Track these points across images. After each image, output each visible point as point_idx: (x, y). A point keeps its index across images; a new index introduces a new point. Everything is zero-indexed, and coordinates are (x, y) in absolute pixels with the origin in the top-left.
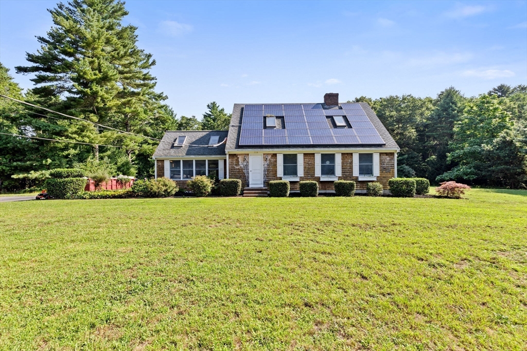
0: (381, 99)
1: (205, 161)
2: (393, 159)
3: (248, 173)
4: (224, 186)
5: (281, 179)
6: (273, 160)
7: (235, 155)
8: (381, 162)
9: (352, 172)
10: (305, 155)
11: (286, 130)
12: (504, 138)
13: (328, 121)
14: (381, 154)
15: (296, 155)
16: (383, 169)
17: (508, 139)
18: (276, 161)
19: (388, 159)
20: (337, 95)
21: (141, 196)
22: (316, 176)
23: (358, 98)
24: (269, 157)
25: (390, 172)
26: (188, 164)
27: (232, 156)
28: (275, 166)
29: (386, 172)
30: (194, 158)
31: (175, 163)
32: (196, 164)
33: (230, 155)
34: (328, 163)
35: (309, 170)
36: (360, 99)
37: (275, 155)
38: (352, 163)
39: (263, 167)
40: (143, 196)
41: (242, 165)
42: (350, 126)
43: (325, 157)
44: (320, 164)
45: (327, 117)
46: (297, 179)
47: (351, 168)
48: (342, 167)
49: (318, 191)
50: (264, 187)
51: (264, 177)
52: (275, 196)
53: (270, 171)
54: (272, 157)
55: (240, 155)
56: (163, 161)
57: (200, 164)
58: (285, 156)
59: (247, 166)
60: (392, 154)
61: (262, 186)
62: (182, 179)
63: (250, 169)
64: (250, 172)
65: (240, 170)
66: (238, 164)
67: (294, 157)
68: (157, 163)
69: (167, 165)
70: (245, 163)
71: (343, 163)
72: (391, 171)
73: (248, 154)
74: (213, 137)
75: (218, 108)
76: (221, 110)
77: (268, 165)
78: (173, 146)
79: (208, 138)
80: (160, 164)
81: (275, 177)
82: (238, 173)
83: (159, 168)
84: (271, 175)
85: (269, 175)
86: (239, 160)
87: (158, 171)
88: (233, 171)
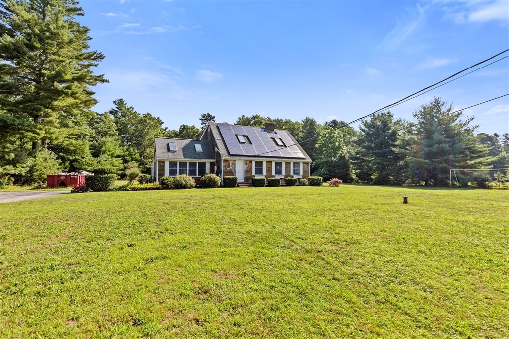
2: (308, 166)
3: (235, 172)
5: (254, 176)
7: (227, 160)
8: (304, 168)
9: (290, 173)
10: (267, 162)
11: (253, 145)
12: (341, 154)
13: (272, 141)
14: (303, 163)
16: (304, 171)
17: (343, 155)
18: (251, 165)
19: (306, 166)
24: (248, 163)
25: (307, 173)
26: (183, 164)
28: (251, 168)
29: (305, 173)
30: (188, 160)
32: (180, 165)
33: (224, 160)
34: (278, 167)
35: (269, 171)
37: (251, 162)
38: (290, 167)
39: (244, 169)
41: (232, 167)
43: (277, 163)
44: (275, 168)
45: (272, 139)
47: (290, 171)
48: (285, 170)
50: (245, 181)
51: (245, 175)
53: (248, 171)
55: (230, 160)
56: (163, 162)
57: (193, 165)
59: (234, 168)
60: (308, 163)
61: (243, 181)
63: (236, 170)
65: (231, 171)
66: (229, 167)
67: (261, 163)
68: (159, 163)
69: (167, 165)
71: (286, 167)
73: (235, 160)
74: (196, 146)
75: (126, 106)
76: (130, 108)
77: (247, 168)
78: (169, 150)
79: (193, 146)
80: (161, 164)
81: (251, 175)
82: (229, 172)
83: (160, 167)
84: (249, 174)
85: (247, 174)
86: (230, 164)
87: (159, 169)
88: (226, 171)
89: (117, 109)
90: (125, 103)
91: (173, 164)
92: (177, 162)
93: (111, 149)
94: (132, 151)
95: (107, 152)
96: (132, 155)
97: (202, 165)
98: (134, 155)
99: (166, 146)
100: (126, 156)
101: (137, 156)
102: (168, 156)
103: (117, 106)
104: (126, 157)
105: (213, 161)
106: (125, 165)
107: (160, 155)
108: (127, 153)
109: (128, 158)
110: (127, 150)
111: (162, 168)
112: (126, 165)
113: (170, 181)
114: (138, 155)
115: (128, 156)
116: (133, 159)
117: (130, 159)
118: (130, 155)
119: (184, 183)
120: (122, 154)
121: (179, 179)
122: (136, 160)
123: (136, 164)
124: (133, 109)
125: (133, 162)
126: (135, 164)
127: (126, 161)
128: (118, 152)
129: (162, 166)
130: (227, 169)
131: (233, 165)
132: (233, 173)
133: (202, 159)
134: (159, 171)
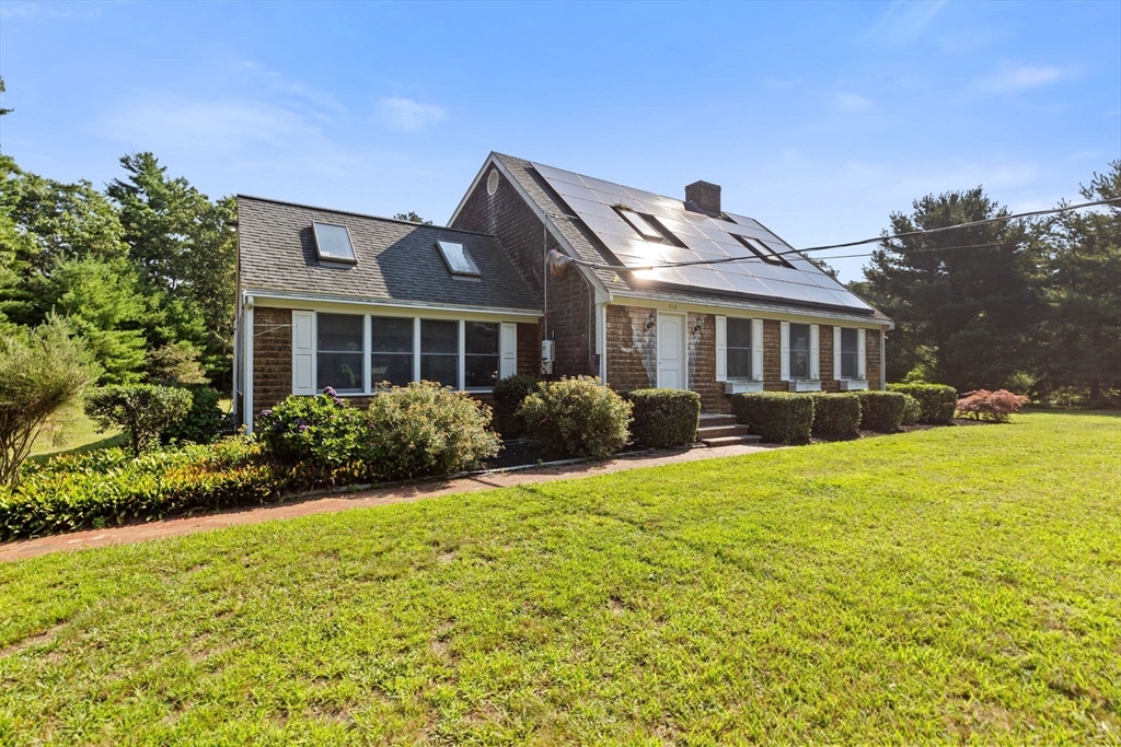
1: (454, 322)
2: (880, 344)
3: (655, 370)
6: (707, 332)
7: (622, 308)
8: (868, 350)
9: (832, 371)
10: (766, 324)
11: (694, 252)
14: (866, 331)
16: (869, 365)
18: (714, 337)
19: (875, 342)
24: (700, 323)
25: (876, 371)
26: (391, 331)
27: (614, 311)
28: (712, 349)
29: (872, 371)
30: (418, 310)
33: (609, 309)
35: (771, 363)
37: (710, 319)
38: (831, 348)
39: (687, 352)
41: (639, 345)
43: (795, 333)
44: (789, 349)
45: (733, 236)
47: (832, 358)
48: (820, 357)
51: (690, 381)
53: (702, 362)
54: (705, 323)
55: (634, 309)
56: (284, 314)
58: (728, 322)
59: (650, 348)
60: (878, 333)
62: (368, 391)
63: (659, 358)
64: (659, 368)
65: (635, 359)
66: (628, 342)
67: (747, 326)
68: (257, 319)
69: (304, 333)
70: (647, 339)
71: (821, 348)
72: (879, 369)
73: (653, 311)
74: (445, 246)
75: (163, 174)
76: (178, 182)
77: (698, 347)
78: (312, 256)
79: (428, 247)
80: (273, 326)
81: (710, 381)
82: (631, 370)
83: (265, 341)
84: (704, 376)
85: (698, 376)
86: (633, 327)
87: (262, 356)
88: (618, 364)
89: (135, 185)
90: (159, 165)
91: (337, 329)
92: (360, 318)
93: (99, 300)
94: (180, 309)
95: (83, 308)
96: (182, 320)
97: (483, 338)
98: (188, 322)
99: (296, 236)
100: (160, 325)
101: (198, 325)
102: (311, 283)
103: (135, 175)
104: (158, 329)
105: (530, 315)
106: (153, 352)
107: (263, 275)
108: (163, 314)
109: (166, 331)
110: (162, 306)
111: (274, 351)
112: (159, 353)
113: (340, 433)
114: (203, 321)
115: (167, 324)
116: (182, 335)
117: (173, 334)
118: (172, 320)
119: (438, 441)
120: (146, 318)
121: (398, 415)
122: (195, 339)
123: (193, 351)
124: (186, 184)
125: (183, 343)
126: (191, 349)
127: (156, 341)
128: (129, 309)
129: (275, 335)
130: (621, 352)
131: (646, 333)
132: (645, 370)
133: (482, 304)
134: (259, 367)
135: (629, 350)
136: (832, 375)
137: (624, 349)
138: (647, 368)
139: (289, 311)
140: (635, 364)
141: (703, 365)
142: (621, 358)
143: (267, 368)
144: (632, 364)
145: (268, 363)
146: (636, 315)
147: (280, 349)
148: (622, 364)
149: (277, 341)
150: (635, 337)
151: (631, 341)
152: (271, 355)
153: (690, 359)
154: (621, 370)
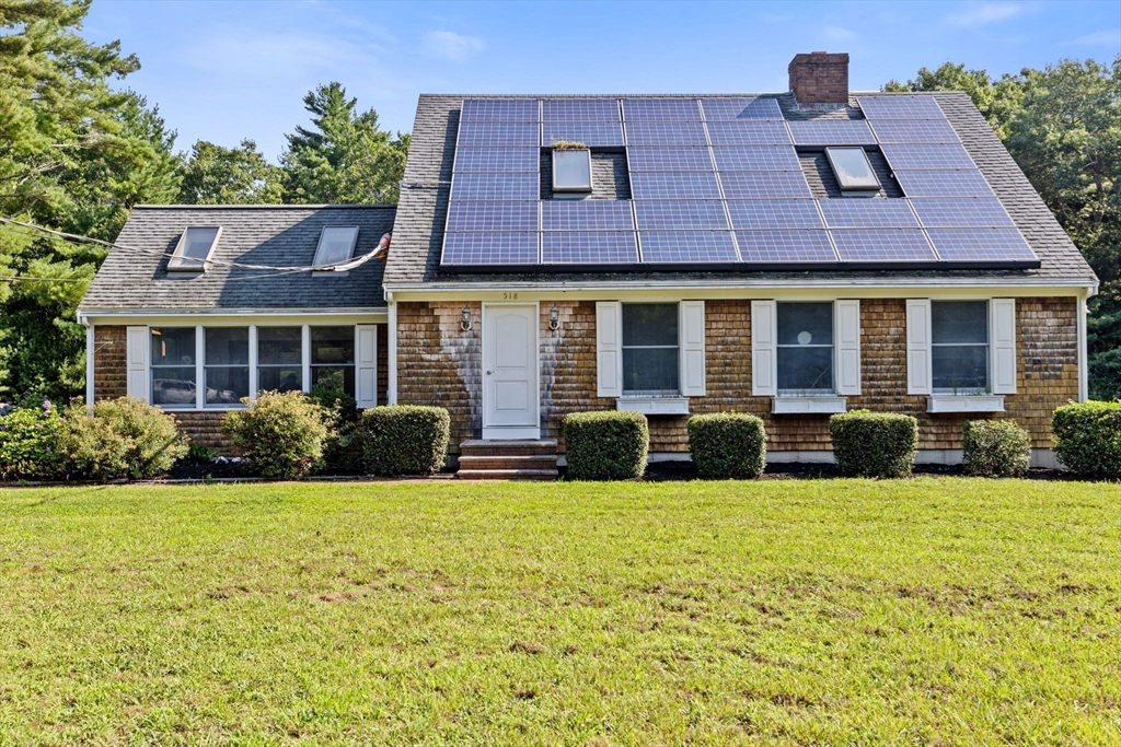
0: (1025, 73)
1: (298, 330)
2: (1071, 323)
3: (479, 382)
4: (378, 433)
5: (612, 404)
6: (579, 327)
7: (424, 305)
8: (1024, 337)
9: (905, 378)
10: (711, 305)
11: (632, 205)
13: (806, 168)
14: (1021, 303)
15: (673, 308)
16: (1030, 366)
18: (592, 333)
19: (1052, 322)
20: (843, 61)
21: (27, 477)
22: (756, 392)
23: (932, 70)
24: (565, 316)
25: (1058, 378)
26: (226, 342)
27: (410, 309)
28: (590, 350)
29: (1044, 378)
30: (251, 319)
31: (173, 341)
32: (260, 343)
33: (402, 306)
34: (804, 340)
35: (729, 368)
36: (940, 75)
37: (587, 308)
38: (901, 339)
39: (539, 355)
40: (37, 478)
41: (453, 350)
42: (895, 190)
43: (791, 317)
44: (774, 345)
45: (803, 151)
46: (681, 408)
47: (901, 360)
48: (863, 356)
49: (765, 457)
50: (543, 437)
51: (544, 397)
52: (588, 478)
53: (569, 370)
54: (575, 315)
55: (444, 305)
56: (120, 330)
57: (279, 342)
58: (629, 310)
59: (473, 351)
60: (1068, 303)
61: (536, 434)
62: (200, 406)
63: (486, 365)
64: (485, 379)
65: (445, 371)
66: (434, 343)
67: (668, 314)
68: (97, 337)
69: (138, 348)
70: (466, 342)
71: (865, 339)
72: (1064, 374)
73: (477, 305)
74: (327, 235)
75: (351, 110)
77: (561, 348)
78: (163, 269)
80: (112, 345)
81: (587, 397)
82: (438, 382)
83: (103, 358)
84: (573, 389)
85: (563, 389)
86: (442, 327)
87: (101, 372)
88: (417, 375)
99: (160, 246)
111: (113, 366)
124: (375, 120)
129: (112, 351)
130: (422, 360)
131: (464, 334)
132: (462, 382)
133: (324, 305)
134: (99, 382)
135: (435, 357)
136: (905, 386)
137: (427, 357)
138: (466, 379)
139: (124, 328)
140: (446, 375)
141: (572, 374)
142: (422, 367)
143: (106, 383)
144: (439, 375)
145: (106, 379)
146: (445, 312)
147: (117, 365)
148: (423, 375)
149: (114, 357)
150: (443, 341)
151: (438, 345)
152: (109, 371)
153: (545, 365)
154: (424, 383)
